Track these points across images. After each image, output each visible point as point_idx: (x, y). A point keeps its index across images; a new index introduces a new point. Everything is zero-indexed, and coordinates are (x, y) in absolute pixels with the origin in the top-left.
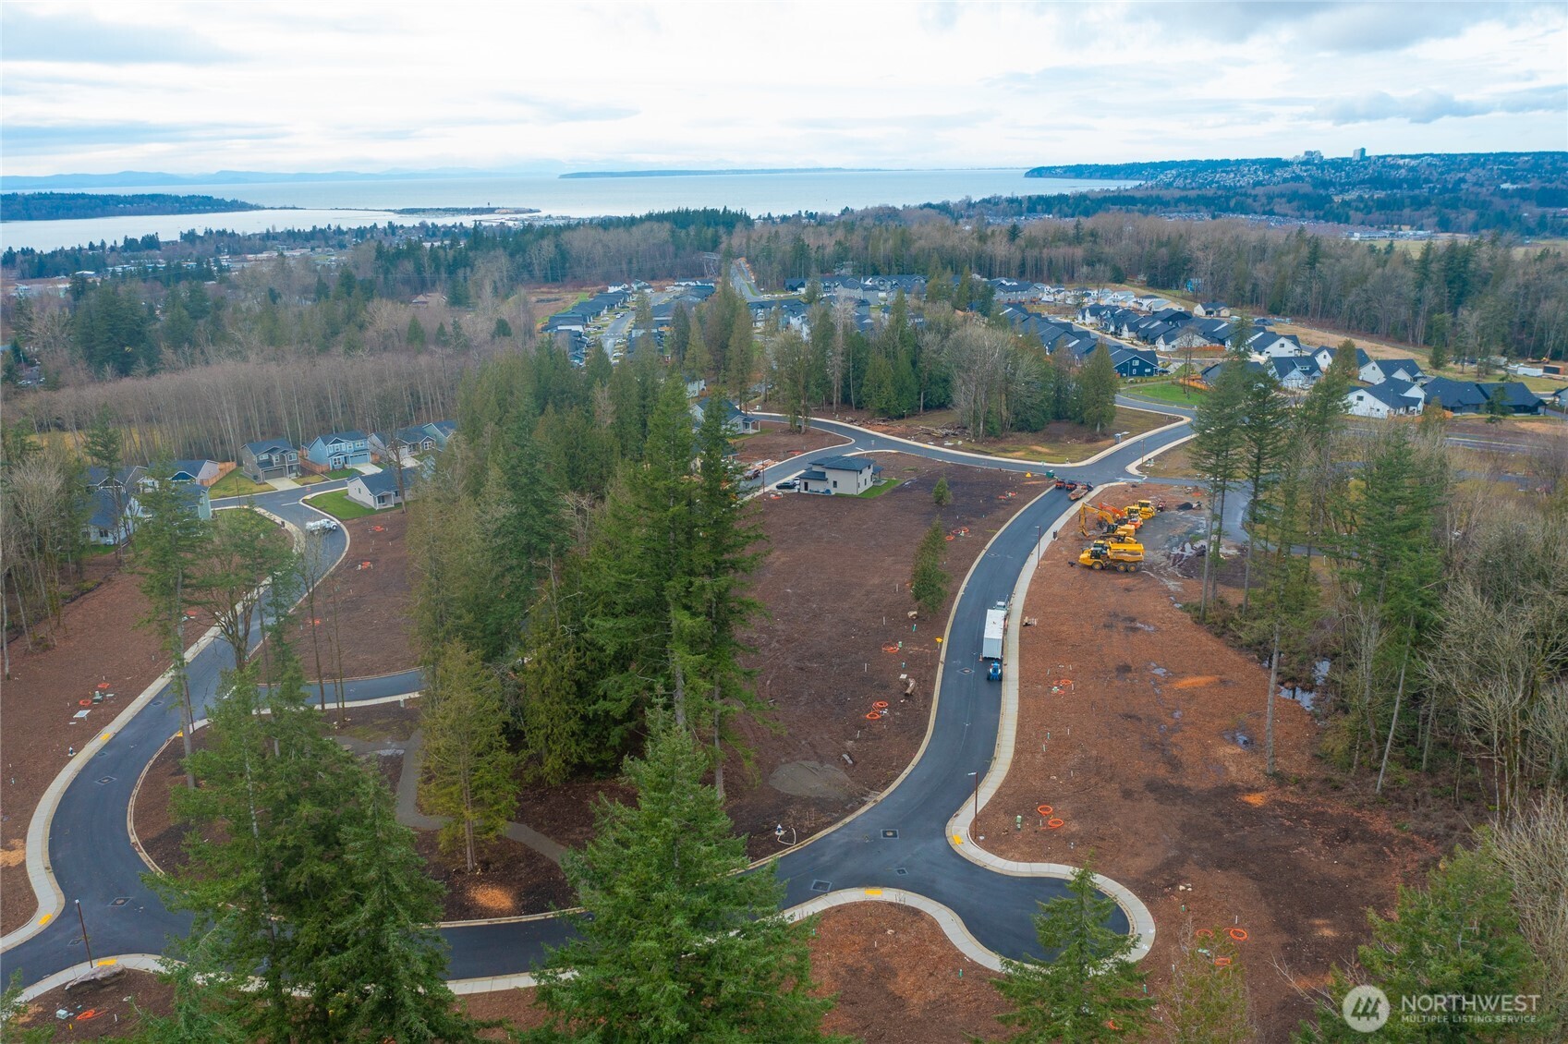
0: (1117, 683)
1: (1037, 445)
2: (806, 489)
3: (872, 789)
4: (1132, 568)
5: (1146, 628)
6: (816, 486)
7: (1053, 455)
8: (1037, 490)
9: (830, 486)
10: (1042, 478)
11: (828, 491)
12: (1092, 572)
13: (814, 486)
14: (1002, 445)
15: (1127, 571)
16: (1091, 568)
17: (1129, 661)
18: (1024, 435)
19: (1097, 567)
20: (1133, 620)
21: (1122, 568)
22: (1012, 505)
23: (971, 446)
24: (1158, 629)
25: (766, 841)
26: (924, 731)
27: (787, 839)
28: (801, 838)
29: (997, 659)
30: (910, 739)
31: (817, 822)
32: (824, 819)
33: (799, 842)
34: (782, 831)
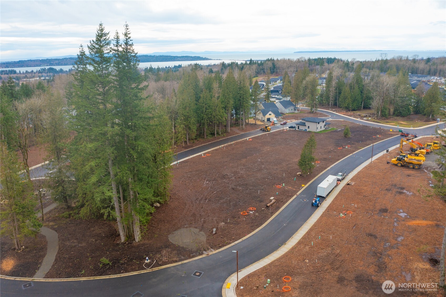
0: (376, 217)
1: (402, 121)
2: (298, 129)
3: (212, 248)
4: (417, 167)
5: (408, 193)
6: (302, 128)
7: (407, 125)
8: (392, 135)
9: (307, 128)
10: (396, 132)
11: (306, 130)
12: (396, 167)
13: (301, 128)
14: (387, 121)
15: (414, 168)
16: (396, 165)
17: (389, 207)
18: (398, 118)
19: (399, 165)
20: (403, 189)
21: (411, 166)
22: (377, 139)
23: (374, 120)
24: (414, 195)
25: (138, 264)
26: (261, 224)
27: (148, 265)
28: (154, 266)
29: (323, 197)
30: (252, 227)
31: (170, 260)
32: (175, 259)
33: (152, 268)
34: (149, 261)
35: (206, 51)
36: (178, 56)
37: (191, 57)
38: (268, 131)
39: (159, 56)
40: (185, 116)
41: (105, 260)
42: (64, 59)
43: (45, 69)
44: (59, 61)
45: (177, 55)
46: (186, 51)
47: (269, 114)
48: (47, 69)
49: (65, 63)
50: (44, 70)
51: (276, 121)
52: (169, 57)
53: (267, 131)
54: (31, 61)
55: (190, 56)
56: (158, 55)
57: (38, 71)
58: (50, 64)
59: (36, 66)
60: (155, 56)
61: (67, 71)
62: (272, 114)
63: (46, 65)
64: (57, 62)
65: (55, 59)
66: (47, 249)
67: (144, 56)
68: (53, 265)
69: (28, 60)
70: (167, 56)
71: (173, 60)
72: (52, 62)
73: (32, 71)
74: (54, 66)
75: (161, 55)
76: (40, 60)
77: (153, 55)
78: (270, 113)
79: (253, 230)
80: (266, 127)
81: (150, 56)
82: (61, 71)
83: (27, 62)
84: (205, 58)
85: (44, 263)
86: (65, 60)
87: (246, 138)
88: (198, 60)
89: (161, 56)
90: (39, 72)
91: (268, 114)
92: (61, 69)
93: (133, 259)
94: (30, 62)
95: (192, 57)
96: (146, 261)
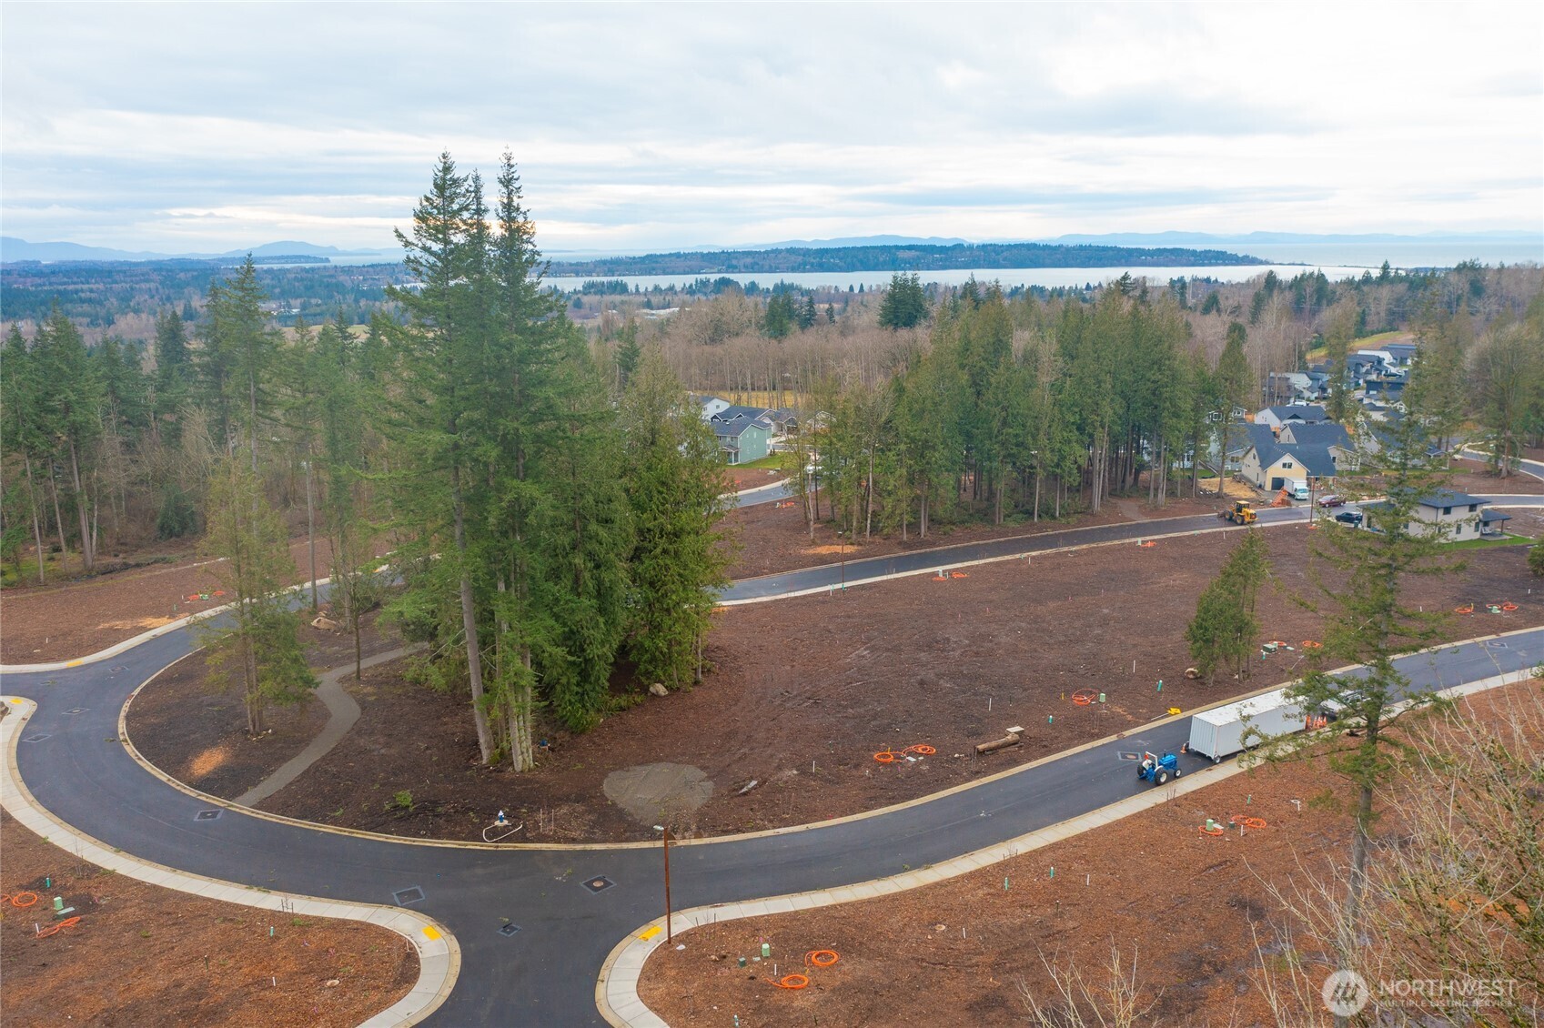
3: (699, 829)
25: (473, 824)
26: (911, 797)
27: (494, 833)
28: (509, 839)
29: (1209, 758)
30: (871, 799)
31: (561, 833)
32: (574, 834)
33: (501, 841)
34: (506, 822)
35: (1256, 233)
36: (1144, 250)
37: (1194, 253)
38: (1242, 524)
39: (1074, 248)
40: (913, 440)
41: (405, 797)
42: (773, 251)
43: (708, 281)
44: (756, 260)
45: (1142, 247)
46: (1182, 230)
47: (1284, 465)
48: (712, 281)
49: (771, 266)
50: (704, 284)
51: (1304, 491)
52: (1111, 253)
53: (1239, 522)
54: (678, 255)
55: (1188, 251)
56: (1071, 244)
57: (687, 286)
58: (728, 267)
59: (688, 273)
60: (1061, 246)
61: (768, 289)
62: (1296, 465)
63: (716, 270)
64: (749, 260)
65: (744, 253)
66: (308, 745)
67: (1022, 245)
68: (291, 784)
69: (671, 255)
70: (1105, 249)
71: (1123, 261)
72: (734, 262)
73: (671, 288)
74: (740, 272)
75: (1085, 243)
76: (703, 255)
77: (1054, 244)
78: (1287, 459)
79: (867, 808)
80: (1240, 508)
81: (1046, 247)
82: (753, 288)
83: (667, 259)
84: (1246, 257)
85: (276, 775)
86: (773, 255)
87: (1133, 540)
88: (1217, 264)
89: (1081, 248)
90: (690, 291)
91: (1279, 464)
92: (753, 284)
93: (472, 810)
94: (673, 258)
95: (1194, 251)
96: (497, 823)
